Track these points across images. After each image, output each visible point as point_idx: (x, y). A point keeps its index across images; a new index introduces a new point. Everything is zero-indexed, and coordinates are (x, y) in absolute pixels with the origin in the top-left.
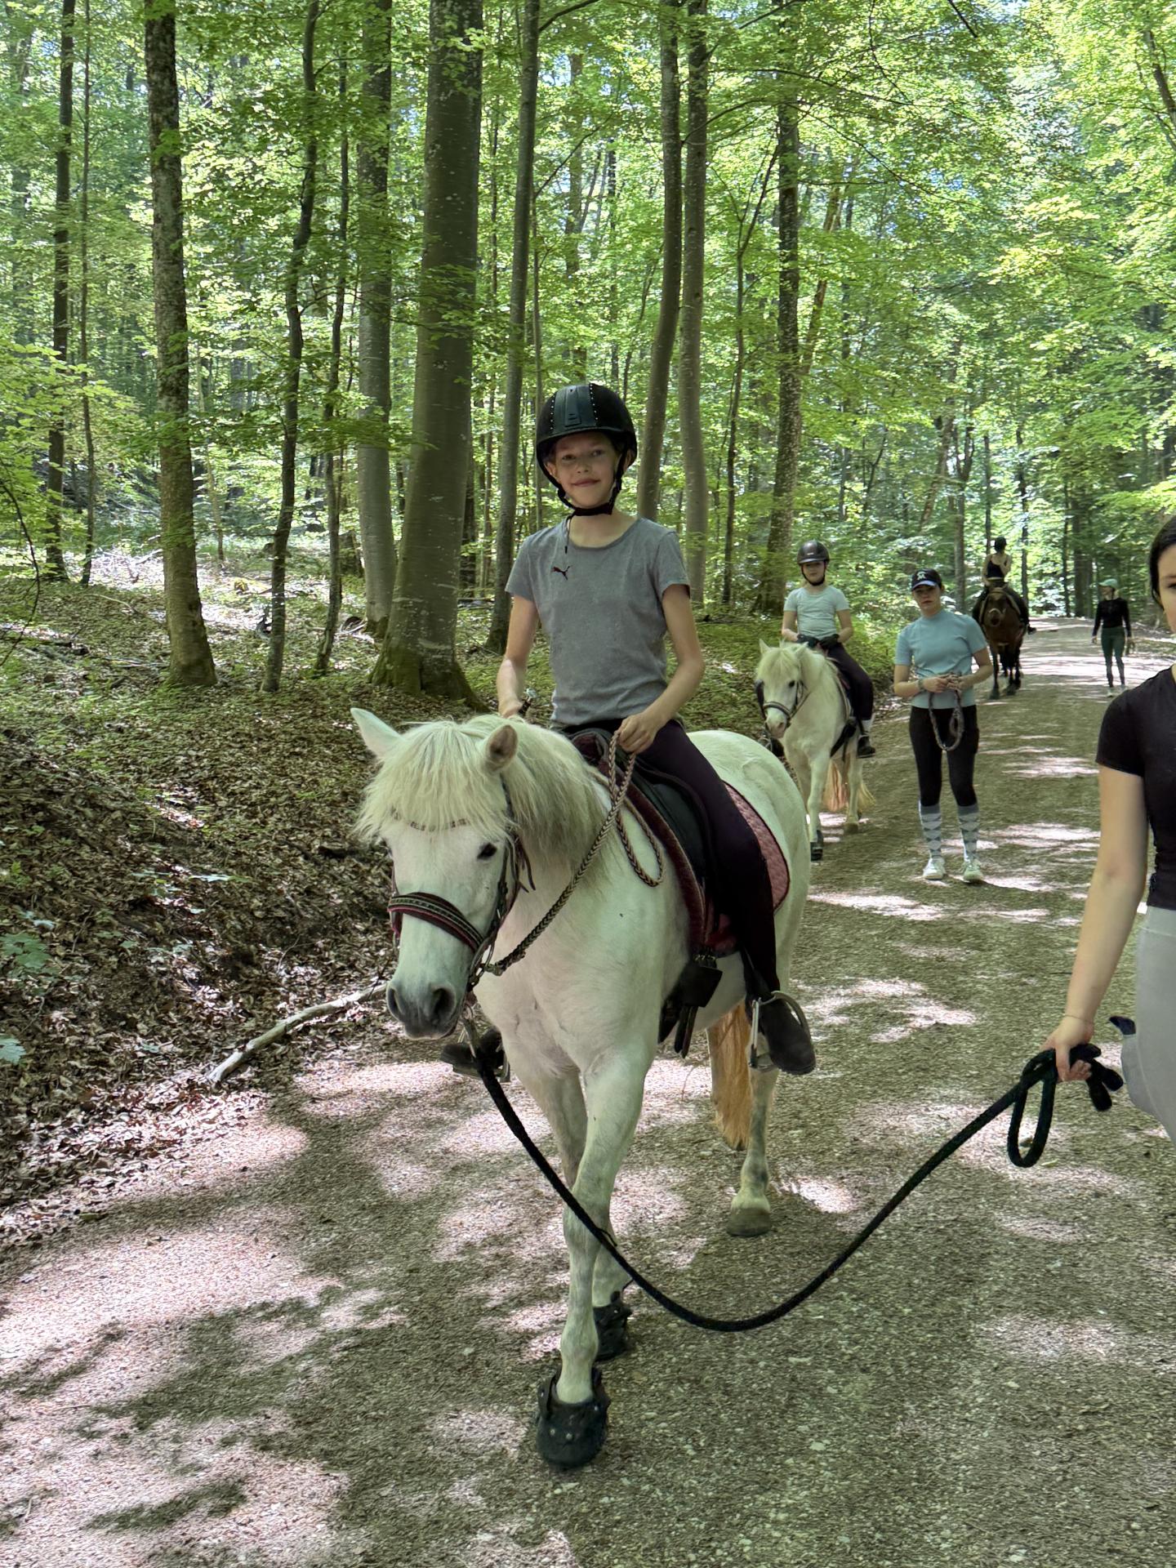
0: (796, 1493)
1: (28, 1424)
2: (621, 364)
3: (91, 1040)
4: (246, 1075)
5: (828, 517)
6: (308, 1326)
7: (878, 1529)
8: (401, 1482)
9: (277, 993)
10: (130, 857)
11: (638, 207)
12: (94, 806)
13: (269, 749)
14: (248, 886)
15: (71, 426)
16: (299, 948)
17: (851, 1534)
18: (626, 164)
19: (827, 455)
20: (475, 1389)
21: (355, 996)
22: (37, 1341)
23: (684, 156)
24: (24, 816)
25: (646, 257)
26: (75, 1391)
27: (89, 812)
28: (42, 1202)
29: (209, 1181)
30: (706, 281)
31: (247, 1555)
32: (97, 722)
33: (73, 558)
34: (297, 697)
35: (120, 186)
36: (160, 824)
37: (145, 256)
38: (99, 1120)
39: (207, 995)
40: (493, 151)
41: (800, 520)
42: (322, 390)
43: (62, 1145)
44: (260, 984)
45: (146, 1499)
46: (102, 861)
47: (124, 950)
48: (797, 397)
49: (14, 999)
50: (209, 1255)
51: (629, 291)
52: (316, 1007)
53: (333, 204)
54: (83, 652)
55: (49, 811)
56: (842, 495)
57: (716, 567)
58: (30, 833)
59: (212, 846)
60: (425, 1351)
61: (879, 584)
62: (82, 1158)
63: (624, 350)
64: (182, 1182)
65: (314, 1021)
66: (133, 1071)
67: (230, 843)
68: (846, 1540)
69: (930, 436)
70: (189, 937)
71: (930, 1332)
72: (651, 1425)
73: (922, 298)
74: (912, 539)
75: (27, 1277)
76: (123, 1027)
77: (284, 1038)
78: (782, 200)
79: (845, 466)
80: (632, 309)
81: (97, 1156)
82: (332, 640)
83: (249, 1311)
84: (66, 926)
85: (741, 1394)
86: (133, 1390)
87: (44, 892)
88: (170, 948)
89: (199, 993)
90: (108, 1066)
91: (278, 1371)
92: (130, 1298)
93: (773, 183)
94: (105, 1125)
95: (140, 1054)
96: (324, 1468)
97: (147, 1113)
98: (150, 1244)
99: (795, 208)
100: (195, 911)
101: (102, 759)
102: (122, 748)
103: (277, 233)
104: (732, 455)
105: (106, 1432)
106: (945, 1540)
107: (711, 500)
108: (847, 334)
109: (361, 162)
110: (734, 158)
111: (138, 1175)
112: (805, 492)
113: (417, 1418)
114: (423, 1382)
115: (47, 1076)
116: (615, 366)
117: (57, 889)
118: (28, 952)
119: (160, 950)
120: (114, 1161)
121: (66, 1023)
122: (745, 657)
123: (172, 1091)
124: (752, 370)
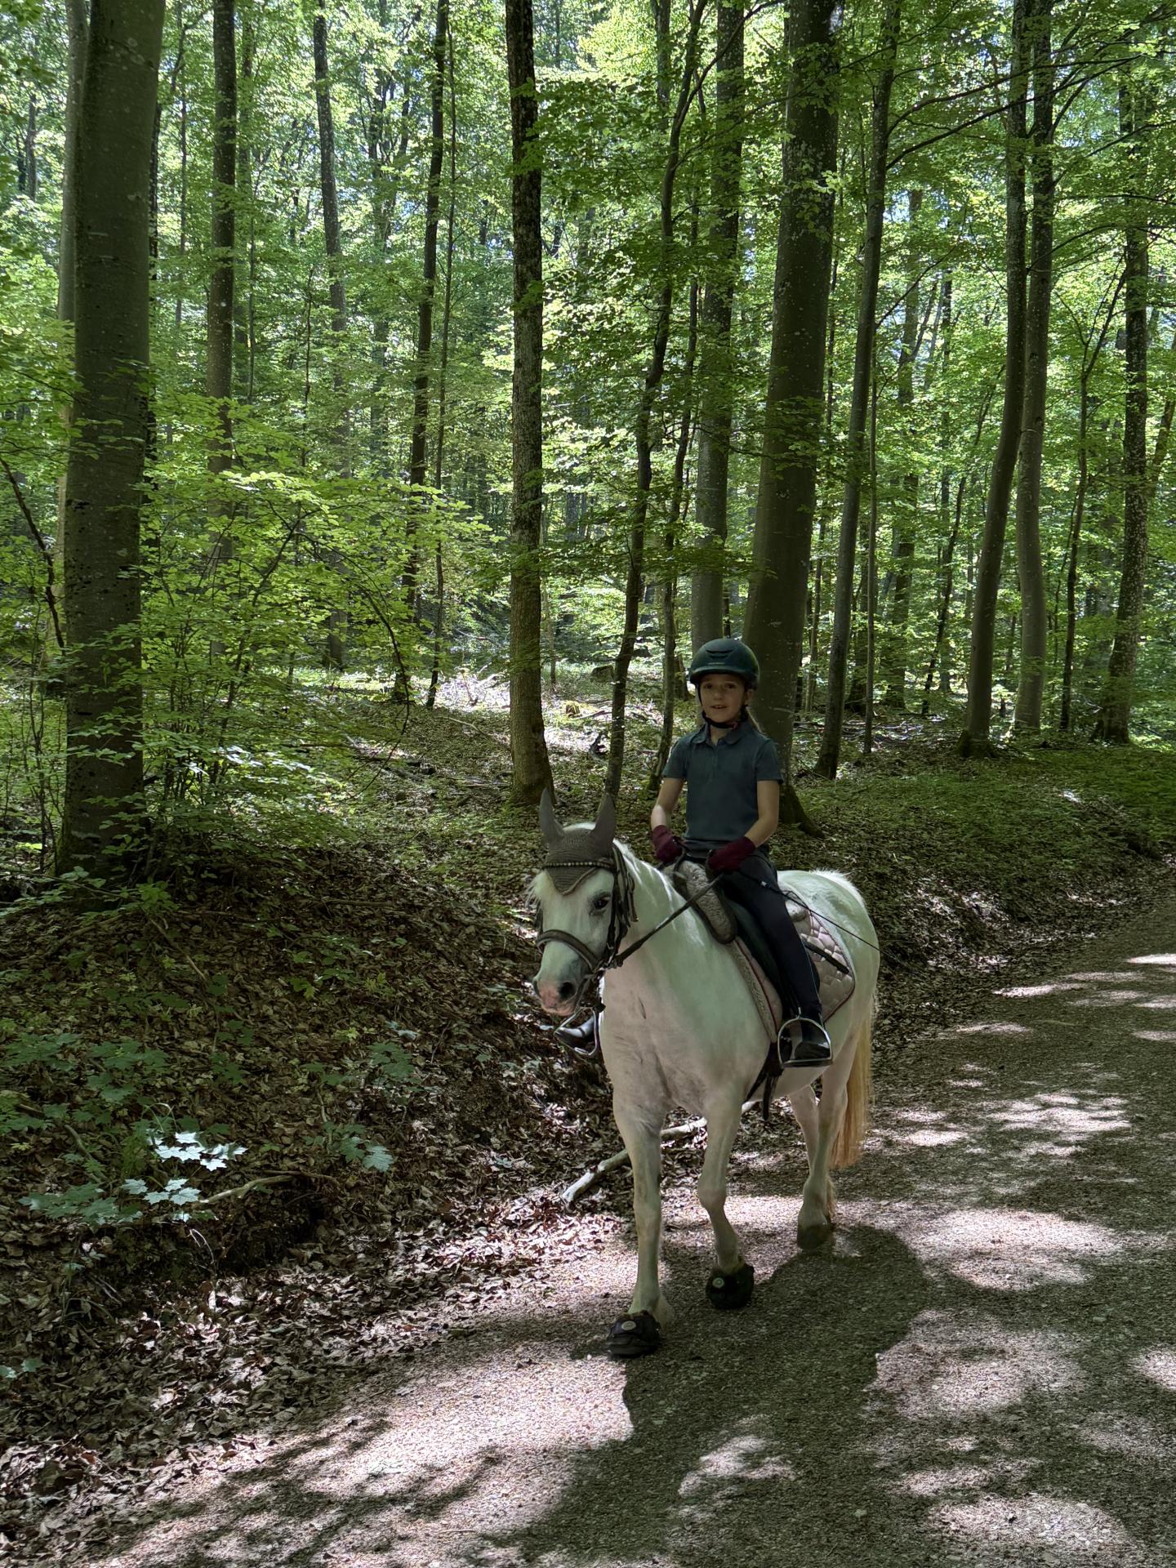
1: (417, 1546)
2: (953, 488)
3: (449, 1152)
4: (598, 1197)
10: (483, 971)
11: (975, 335)
12: (450, 921)
15: (423, 559)
18: (962, 295)
22: (416, 1456)
23: (1028, 283)
24: (387, 928)
25: (983, 383)
26: (459, 1514)
27: (445, 925)
28: (410, 1313)
29: (573, 1305)
30: (1047, 404)
32: (447, 839)
33: (420, 683)
36: (510, 940)
38: (459, 1233)
39: (555, 1112)
41: (1142, 644)
42: (664, 521)
43: (427, 1256)
46: (458, 975)
47: (478, 1063)
48: (1143, 519)
49: (379, 1107)
50: (579, 1383)
51: (963, 417)
54: (431, 771)
55: (409, 924)
57: (1054, 692)
58: (394, 945)
60: (812, 1508)
62: (446, 1271)
63: (958, 474)
64: (546, 1303)
66: (489, 1185)
70: (539, 1053)
75: (402, 1390)
76: (477, 1140)
78: (1129, 324)
80: (967, 434)
81: (460, 1270)
84: (425, 1037)
86: (516, 1518)
87: (406, 1003)
88: (521, 1063)
89: (548, 1110)
90: (465, 1179)
92: (505, 1421)
93: (1120, 307)
94: (465, 1237)
95: (494, 1169)
97: (505, 1229)
98: (520, 1366)
99: (1143, 331)
100: (543, 1027)
101: (453, 874)
102: (471, 865)
103: (628, 374)
104: (1073, 578)
105: (494, 1561)
109: (707, 303)
110: (1078, 283)
111: (501, 1292)
112: (1148, 617)
114: (815, 1541)
115: (409, 1185)
116: (945, 493)
117: (418, 1001)
118: (393, 1061)
119: (512, 1065)
120: (476, 1275)
121: (426, 1133)
122: (1087, 785)
123: (527, 1208)
124: (1094, 492)
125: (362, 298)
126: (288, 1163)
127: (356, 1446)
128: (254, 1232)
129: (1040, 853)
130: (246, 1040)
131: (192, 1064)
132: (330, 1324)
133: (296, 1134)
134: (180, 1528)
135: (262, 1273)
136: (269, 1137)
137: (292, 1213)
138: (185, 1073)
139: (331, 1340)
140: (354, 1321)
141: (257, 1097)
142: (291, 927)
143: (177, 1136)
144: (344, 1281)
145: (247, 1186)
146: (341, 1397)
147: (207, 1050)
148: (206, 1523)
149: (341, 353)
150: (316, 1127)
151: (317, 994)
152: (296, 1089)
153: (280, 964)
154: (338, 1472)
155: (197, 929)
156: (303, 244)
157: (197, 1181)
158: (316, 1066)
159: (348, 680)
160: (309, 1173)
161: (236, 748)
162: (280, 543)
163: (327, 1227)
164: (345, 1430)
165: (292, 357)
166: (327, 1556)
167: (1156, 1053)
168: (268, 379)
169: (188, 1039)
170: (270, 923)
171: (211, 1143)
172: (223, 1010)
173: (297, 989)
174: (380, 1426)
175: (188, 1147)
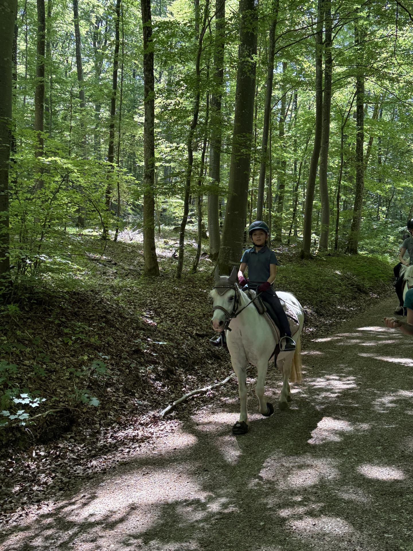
1: (106, 539)
2: (298, 166)
3: (120, 399)
4: (173, 414)
5: (373, 219)
6: (202, 510)
9: (182, 385)
10: (133, 335)
11: (305, 113)
12: (121, 317)
13: (178, 298)
14: (172, 346)
15: (113, 189)
16: (189, 369)
18: (301, 98)
19: (373, 197)
20: (265, 538)
21: (210, 387)
22: (106, 508)
23: (323, 95)
24: (99, 320)
25: (308, 130)
26: (121, 528)
27: (119, 319)
28: (105, 457)
29: (163, 452)
30: (330, 137)
32: (121, 288)
33: (112, 233)
34: (187, 280)
35: (130, 110)
36: (143, 324)
38: (123, 428)
39: (158, 384)
41: (362, 220)
42: (198, 176)
43: (112, 436)
44: (176, 381)
46: (124, 336)
47: (131, 367)
48: (362, 177)
49: (95, 383)
50: (165, 480)
51: (301, 141)
52: (196, 391)
53: (203, 114)
54: (115, 264)
55: (107, 318)
56: (378, 212)
57: (332, 236)
58: (101, 326)
59: (160, 332)
60: (246, 522)
61: (392, 243)
62: (118, 441)
63: (299, 161)
64: (154, 452)
65: (195, 396)
66: (136, 411)
67: (165, 331)
70: (153, 364)
73: (408, 142)
75: (102, 484)
76: (130, 395)
77: (186, 401)
78: (358, 110)
79: (379, 201)
80: (303, 147)
81: (124, 441)
82: (198, 261)
83: (181, 503)
84: (112, 358)
86: (142, 529)
87: (105, 346)
88: (146, 367)
89: (156, 384)
90: (126, 408)
91: (192, 526)
92: (138, 494)
93: (354, 104)
94: (125, 430)
95: (136, 405)
97: (140, 426)
98: (144, 475)
99: (362, 112)
100: (154, 354)
101: (123, 300)
102: (129, 297)
104: (339, 197)
105: (133, 544)
107: (330, 213)
108: (380, 155)
109: (213, 100)
110: (340, 95)
111: (138, 449)
112: (364, 211)
114: (246, 534)
115: (106, 411)
116: (296, 167)
117: (109, 345)
118: (100, 367)
119: (143, 368)
120: (129, 443)
121: (112, 392)
122: (343, 269)
123: (148, 418)
124: (346, 168)
125: (90, 96)
126: (62, 404)
127: (85, 504)
128: (49, 429)
129: (327, 292)
130: (47, 360)
131: (27, 369)
132: (77, 461)
133: (65, 394)
134: (21, 535)
135: (52, 443)
136: (55, 395)
137: (63, 422)
138: (24, 372)
139: (77, 467)
140: (85, 460)
141: (51, 381)
142: (64, 320)
143: (21, 395)
144: (82, 446)
145: (47, 413)
146: (80, 487)
147: (32, 364)
148: (30, 533)
149: (83, 115)
150: (72, 391)
151: (73, 344)
152: (65, 377)
153: (60, 333)
154: (78, 514)
155: (29, 321)
156: (70, 77)
157: (29, 411)
158: (72, 369)
159: (86, 232)
160: (69, 408)
161: (43, 255)
162: (60, 183)
163: (76, 427)
164: (81, 499)
165: (66, 117)
166: (74, 544)
167: (366, 361)
168: (57, 124)
169: (26, 360)
170: (56, 318)
171: (34, 397)
172: (38, 349)
173: (66, 342)
174: (93, 497)
175: (25, 399)
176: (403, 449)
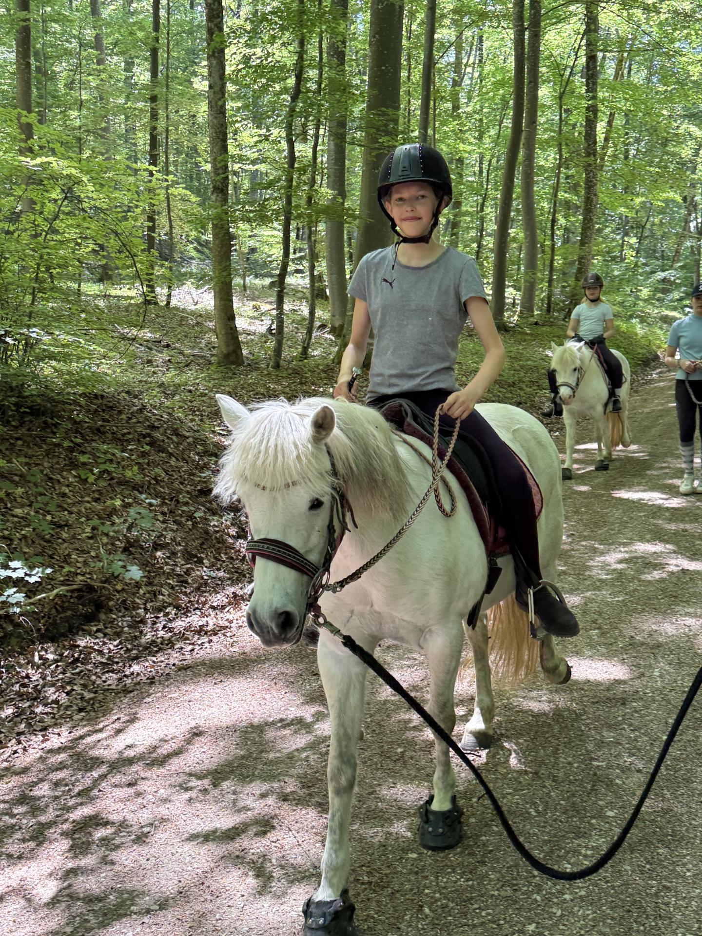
0: (597, 840)
1: (151, 782)
2: (485, 166)
3: (178, 569)
5: (614, 259)
6: (307, 733)
7: (648, 863)
8: (363, 822)
10: (198, 464)
11: (497, 69)
12: (177, 435)
15: (159, 213)
17: (631, 864)
18: (489, 44)
19: (614, 221)
20: (405, 772)
22: (155, 736)
23: (526, 37)
24: (139, 440)
25: (501, 100)
26: (176, 764)
27: (174, 438)
28: (154, 659)
29: (247, 650)
30: (539, 113)
31: (277, 859)
32: (177, 386)
33: (161, 292)
34: (291, 372)
35: (186, 68)
36: (214, 446)
37: (203, 109)
38: (184, 614)
39: (242, 544)
40: (409, 38)
41: (595, 261)
42: (305, 188)
43: (164, 627)
45: (219, 826)
46: (182, 467)
47: (195, 518)
48: (595, 184)
49: (136, 544)
50: (249, 691)
51: (490, 121)
53: (313, 73)
54: (168, 346)
55: (152, 437)
56: (622, 246)
57: (542, 292)
58: (142, 450)
60: (374, 749)
61: (645, 301)
62: (175, 635)
63: (488, 157)
64: (232, 650)
66: (202, 587)
68: (629, 868)
69: (680, 207)
70: (231, 511)
71: (680, 750)
72: (509, 797)
73: (675, 121)
74: (667, 272)
75: (147, 700)
76: (195, 562)
78: (588, 62)
79: (625, 227)
80: (493, 132)
81: (184, 634)
82: (310, 338)
83: (273, 723)
84: (163, 503)
85: (563, 782)
86: (209, 764)
87: (151, 484)
88: (221, 517)
89: (238, 544)
90: (188, 584)
91: (290, 757)
92: (205, 713)
93: (582, 52)
94: (187, 616)
95: (206, 577)
96: (319, 812)
97: (210, 611)
98: (215, 684)
99: (596, 68)
101: (180, 407)
102: (191, 402)
103: (280, 93)
104: (554, 221)
105: (195, 787)
106: (689, 870)
107: (540, 250)
108: (627, 145)
109: (329, 48)
110: (557, 37)
111: (207, 645)
112: (599, 245)
113: (371, 787)
114: (374, 767)
115: (155, 588)
116: (481, 168)
117: (158, 482)
118: (143, 517)
119: (216, 518)
120: (193, 637)
121: (164, 559)
123: (224, 599)
124: (567, 168)
126: (80, 578)
127: (119, 732)
128: (61, 618)
129: (530, 387)
130: (52, 507)
131: (20, 522)
132: (107, 666)
133: (85, 561)
134: (15, 781)
135: (66, 640)
136: (68, 564)
137: (84, 606)
138: (15, 528)
139: (107, 675)
140: (121, 664)
141: (60, 541)
142: (78, 440)
143: (10, 563)
144: (116, 643)
145: (55, 592)
146: (112, 706)
147: (28, 514)
148: (31, 777)
150: (97, 557)
151: (95, 480)
152: (84, 535)
153: (72, 463)
154: (108, 746)
155: (20, 442)
157: (25, 589)
158: (96, 522)
159: (116, 290)
160: (93, 583)
161: (34, 329)
162: (59, 202)
163: (106, 614)
164: (113, 723)
165: (72, 82)
166: (100, 791)
168: (58, 97)
169: (17, 508)
170: (65, 438)
171: (31, 568)
172: (36, 490)
173: (83, 477)
174: (133, 720)
175: (18, 569)
176: (633, 634)
